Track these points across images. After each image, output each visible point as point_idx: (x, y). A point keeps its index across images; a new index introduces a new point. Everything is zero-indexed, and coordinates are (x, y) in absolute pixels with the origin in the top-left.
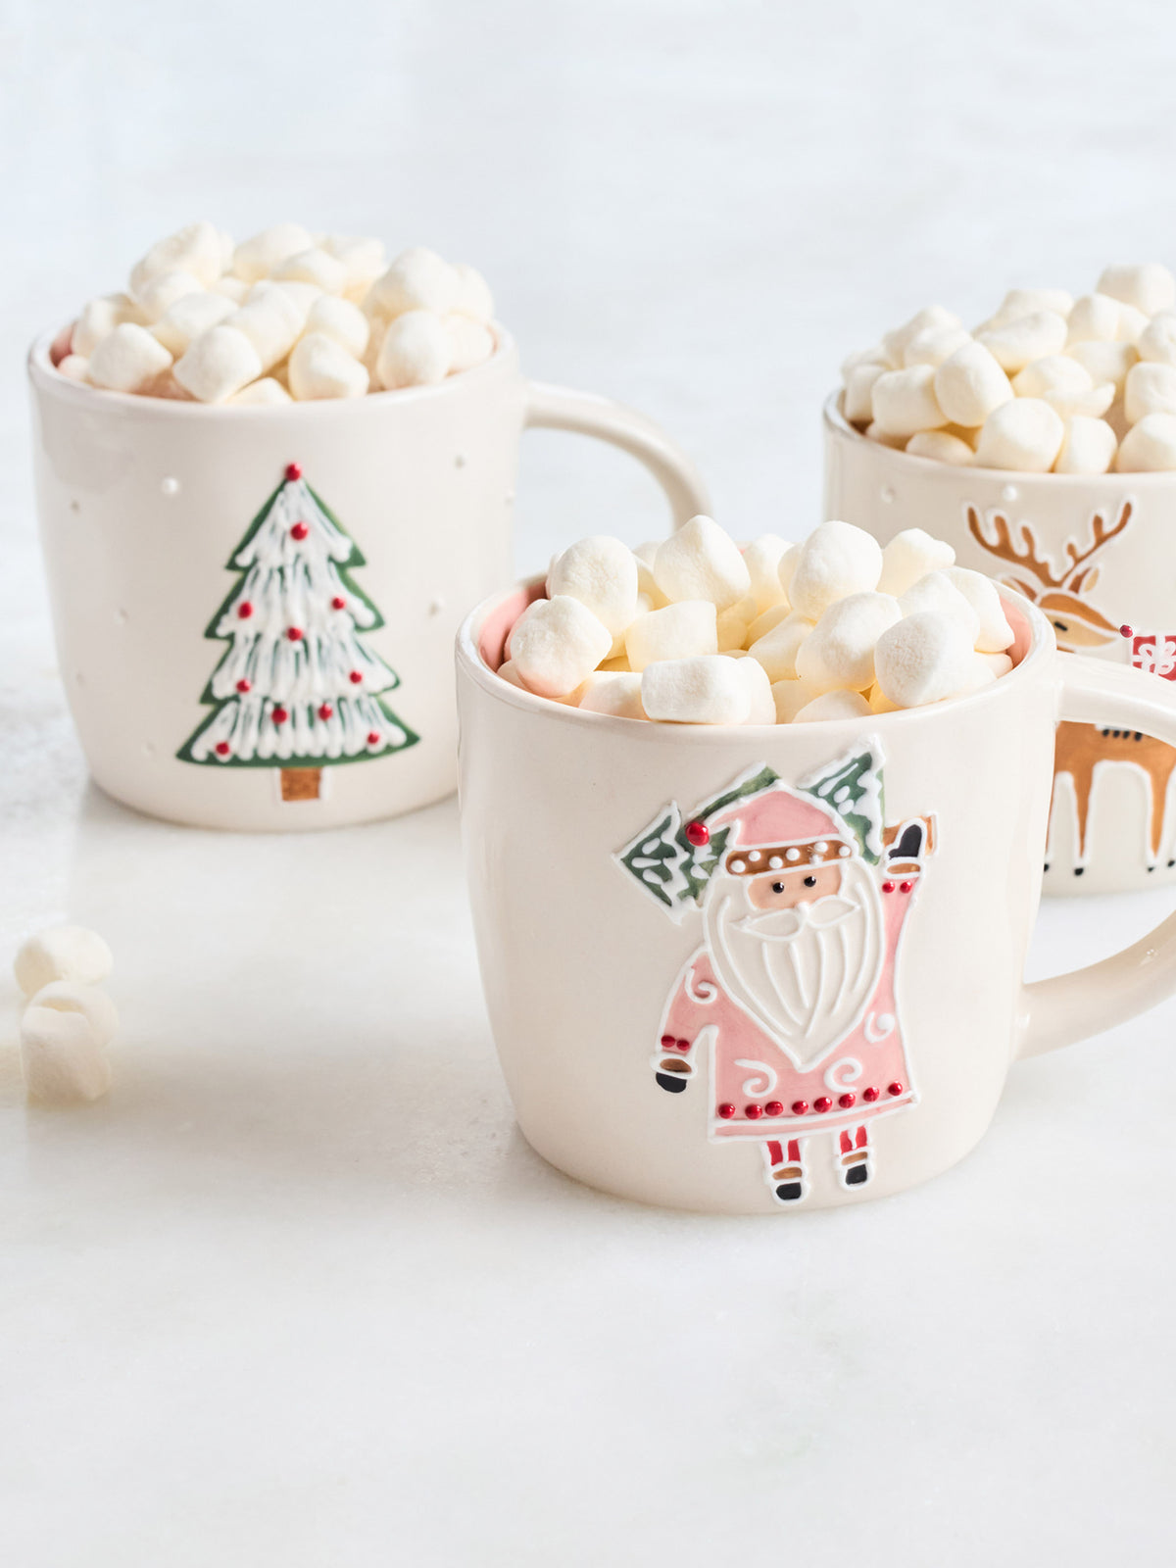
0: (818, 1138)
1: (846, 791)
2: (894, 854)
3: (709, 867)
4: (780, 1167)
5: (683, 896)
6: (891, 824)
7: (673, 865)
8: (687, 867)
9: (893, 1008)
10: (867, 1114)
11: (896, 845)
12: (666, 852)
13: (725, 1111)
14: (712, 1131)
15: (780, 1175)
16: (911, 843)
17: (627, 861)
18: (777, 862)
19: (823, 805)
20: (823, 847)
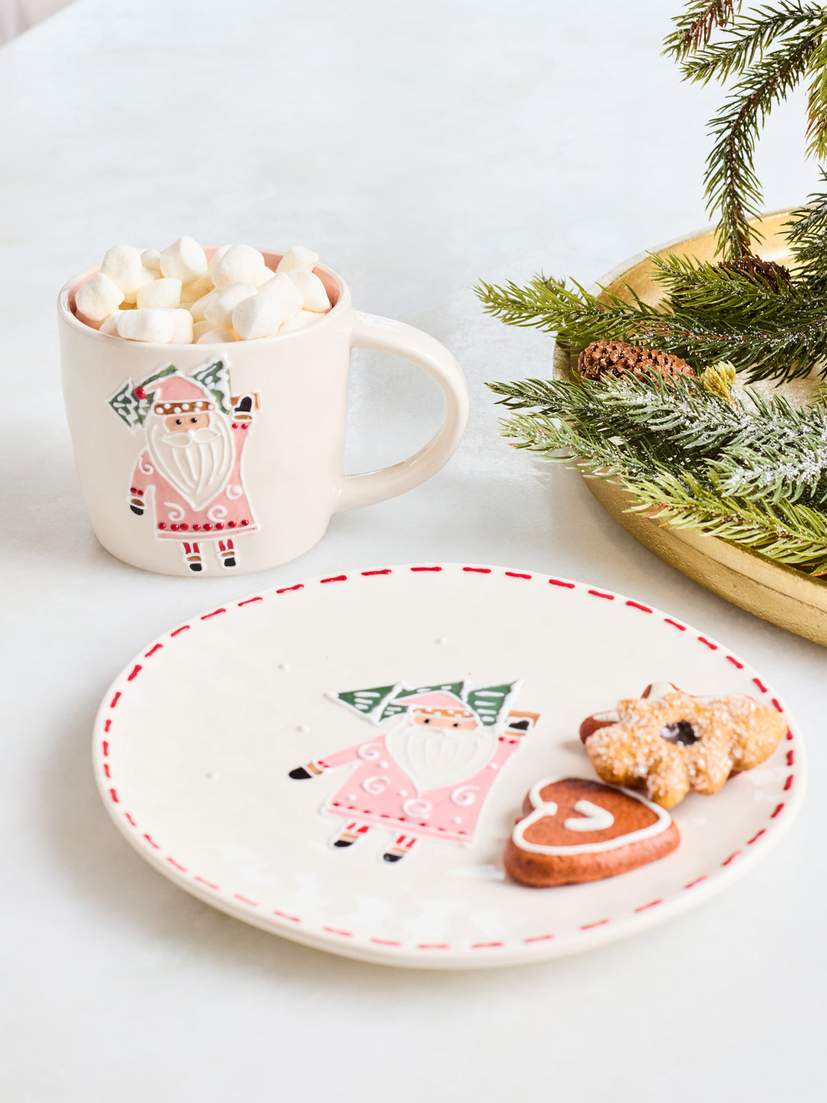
0: (208, 544)
1: (211, 378)
2: (237, 410)
3: (146, 409)
4: (190, 555)
5: (136, 422)
6: (235, 395)
7: (131, 407)
8: (137, 408)
9: (240, 482)
10: (231, 533)
11: (238, 405)
12: (126, 401)
13: (161, 526)
14: (156, 535)
15: (190, 559)
16: (246, 405)
17: (111, 403)
18: (177, 410)
19: (199, 384)
20: (200, 404)
